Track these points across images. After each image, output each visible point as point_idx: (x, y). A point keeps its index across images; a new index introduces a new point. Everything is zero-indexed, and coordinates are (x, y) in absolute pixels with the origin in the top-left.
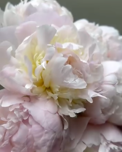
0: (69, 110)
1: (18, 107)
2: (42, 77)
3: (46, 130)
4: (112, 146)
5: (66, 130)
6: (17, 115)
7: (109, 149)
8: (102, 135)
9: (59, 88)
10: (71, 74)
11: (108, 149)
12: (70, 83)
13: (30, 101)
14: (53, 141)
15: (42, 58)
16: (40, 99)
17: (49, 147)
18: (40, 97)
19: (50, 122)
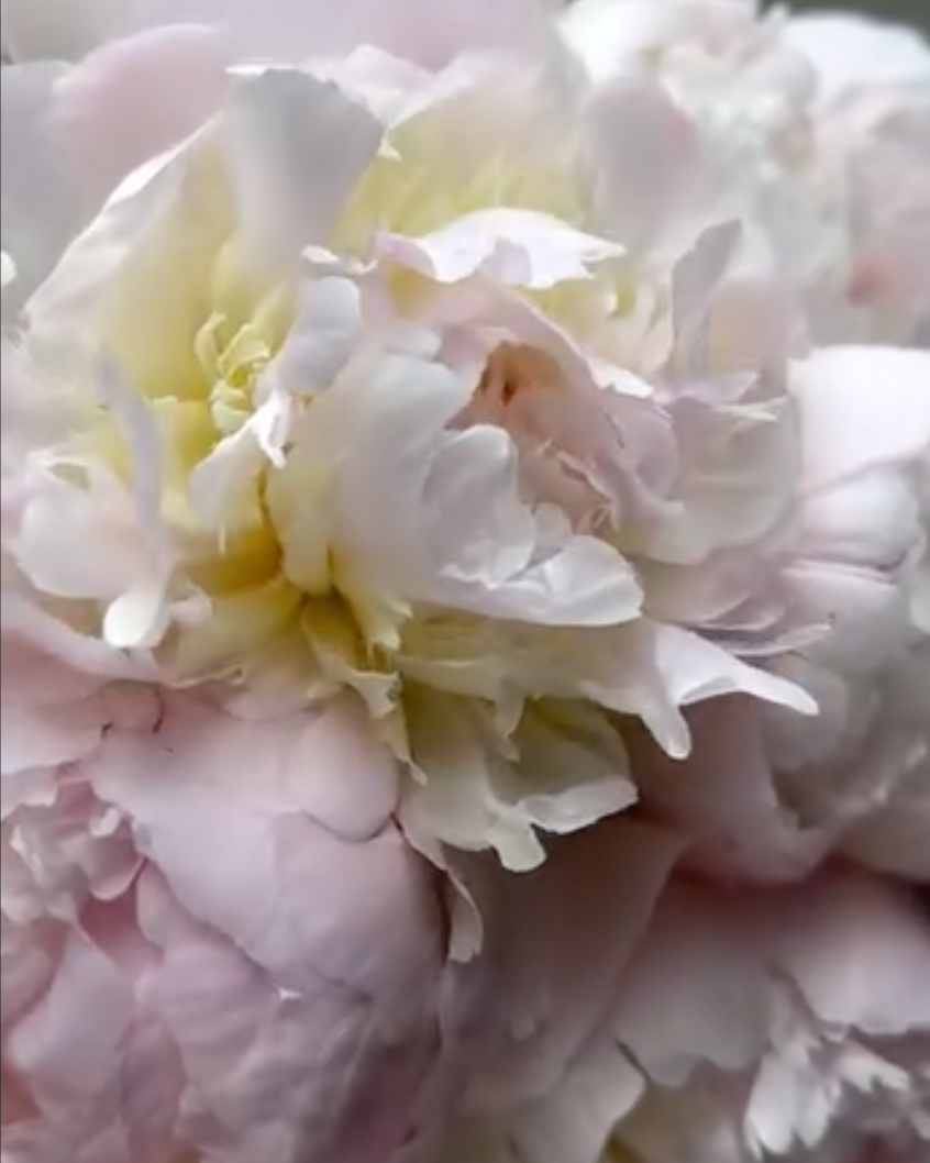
0: (492, 803)
1: (46, 798)
2: (265, 510)
3: (287, 987)
4: (863, 1068)
5: (464, 971)
6: (37, 864)
7: (836, 1091)
8: (780, 974)
9: (408, 620)
10: (509, 507)
11: (827, 1094)
12: (492, 586)
13: (156, 728)
14: (349, 1074)
15: (264, 360)
16: (243, 707)
17: (312, 1124)
18: (241, 690)
19: (321, 921)
